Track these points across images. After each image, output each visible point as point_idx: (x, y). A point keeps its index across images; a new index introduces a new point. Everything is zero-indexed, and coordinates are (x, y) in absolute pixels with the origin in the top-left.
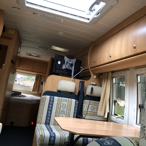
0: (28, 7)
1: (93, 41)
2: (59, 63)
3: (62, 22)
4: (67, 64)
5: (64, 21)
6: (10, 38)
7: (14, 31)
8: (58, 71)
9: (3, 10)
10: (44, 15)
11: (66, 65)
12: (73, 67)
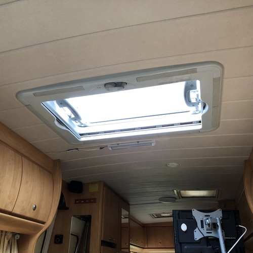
0: (85, 142)
1: (246, 160)
2: (184, 227)
3: (153, 145)
4: (202, 227)
5: (156, 142)
6: (93, 201)
7: (97, 185)
8: (186, 247)
9: (59, 160)
10: (118, 144)
11: (201, 230)
12: (220, 230)
